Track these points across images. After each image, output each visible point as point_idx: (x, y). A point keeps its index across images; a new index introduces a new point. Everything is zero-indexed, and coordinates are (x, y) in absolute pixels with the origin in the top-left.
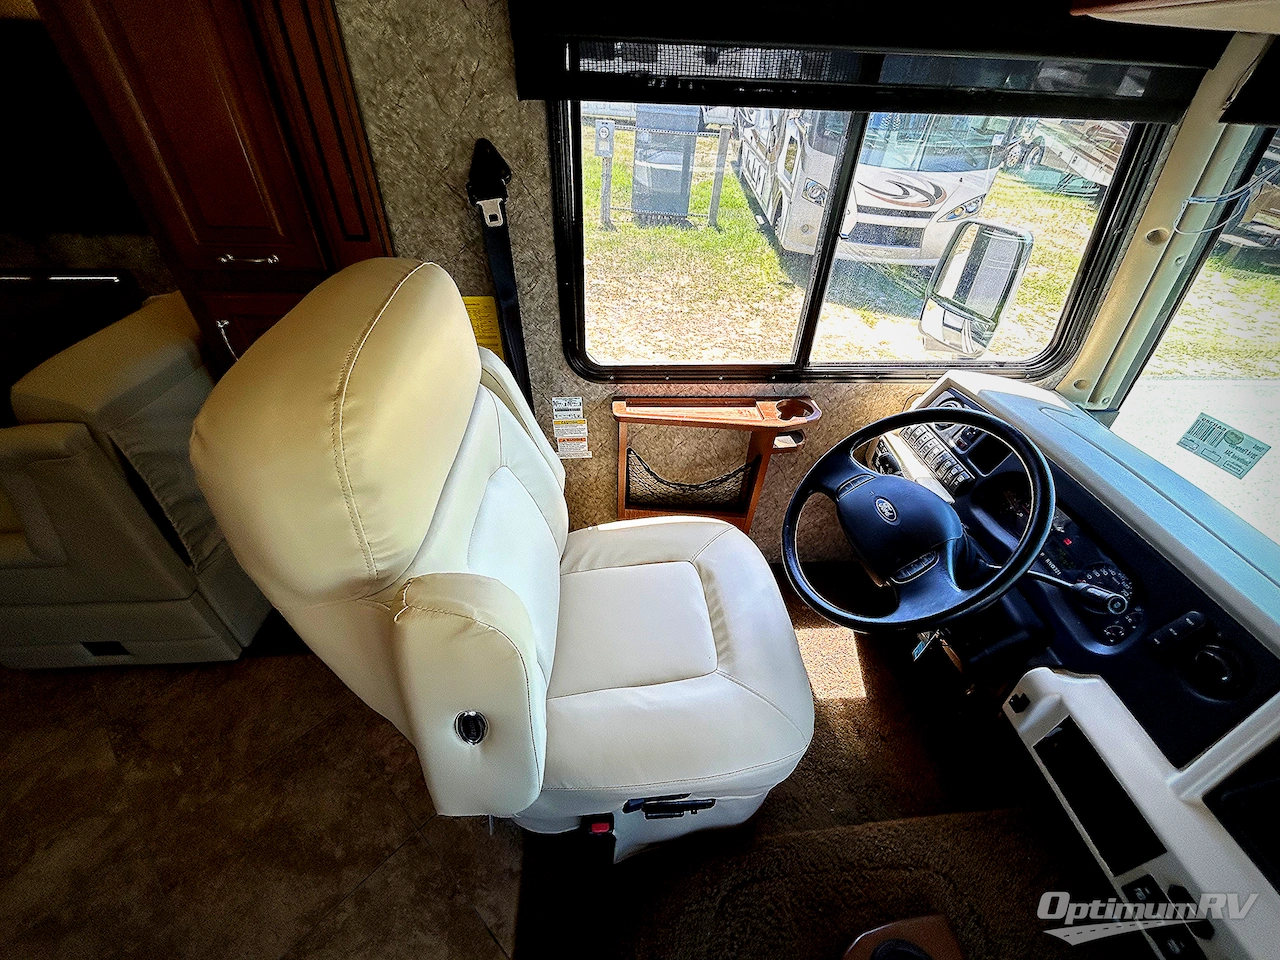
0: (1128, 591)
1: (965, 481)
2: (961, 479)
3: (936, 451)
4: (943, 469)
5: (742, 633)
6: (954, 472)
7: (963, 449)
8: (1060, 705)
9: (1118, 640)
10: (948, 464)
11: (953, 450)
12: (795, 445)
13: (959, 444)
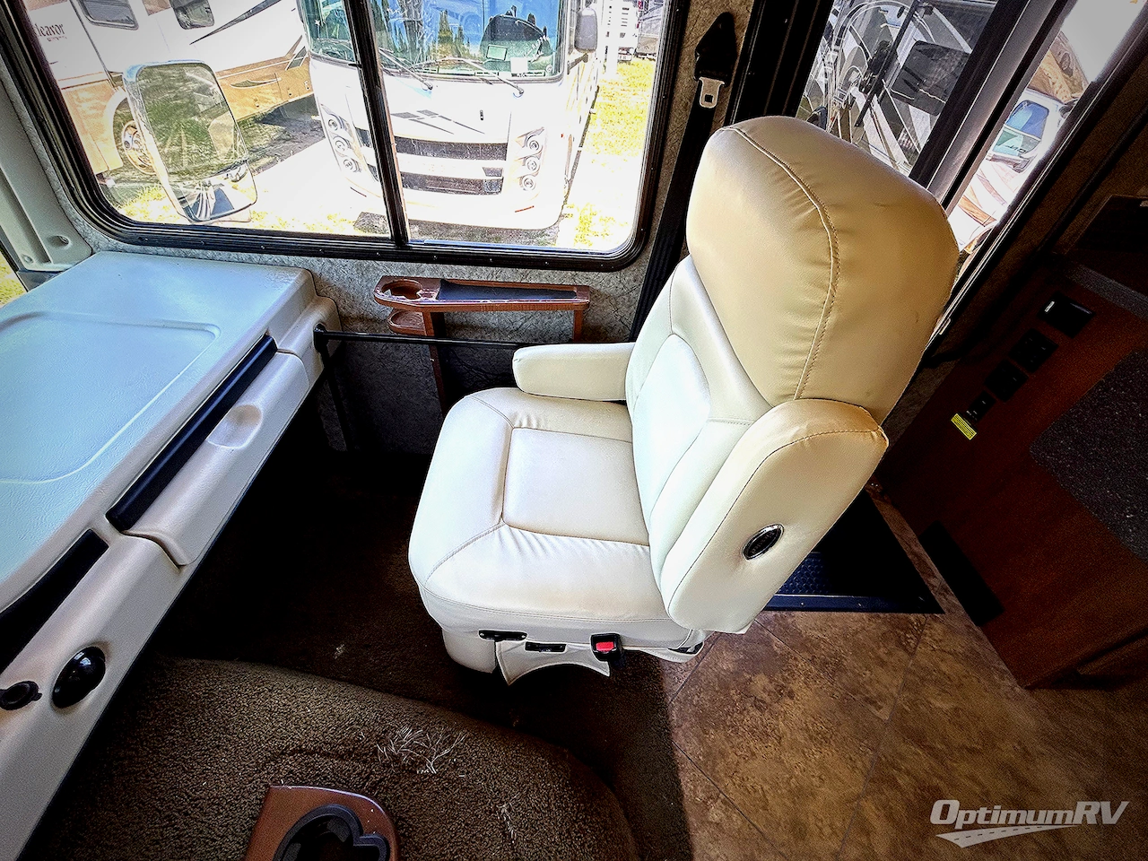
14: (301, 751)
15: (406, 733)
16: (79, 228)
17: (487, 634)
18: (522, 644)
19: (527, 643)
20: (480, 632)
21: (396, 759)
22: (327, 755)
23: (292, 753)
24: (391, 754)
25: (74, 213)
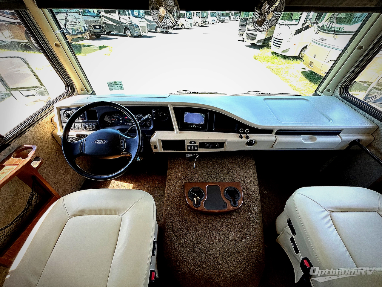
0: (142, 116)
1: (96, 125)
2: (94, 126)
3: (80, 126)
4: (87, 128)
5: (111, 204)
6: (91, 126)
7: (85, 120)
8: (159, 140)
9: (151, 124)
10: (87, 126)
11: (83, 122)
12: (40, 161)
13: (82, 120)
14: (246, 186)
15: (256, 208)
16: (335, 90)
17: (289, 222)
18: (292, 236)
19: (293, 237)
20: (289, 219)
21: (250, 207)
22: (247, 191)
23: (245, 185)
24: (251, 205)
25: (339, 87)
